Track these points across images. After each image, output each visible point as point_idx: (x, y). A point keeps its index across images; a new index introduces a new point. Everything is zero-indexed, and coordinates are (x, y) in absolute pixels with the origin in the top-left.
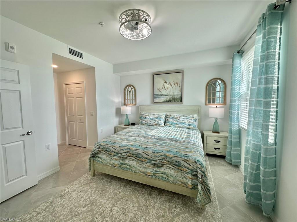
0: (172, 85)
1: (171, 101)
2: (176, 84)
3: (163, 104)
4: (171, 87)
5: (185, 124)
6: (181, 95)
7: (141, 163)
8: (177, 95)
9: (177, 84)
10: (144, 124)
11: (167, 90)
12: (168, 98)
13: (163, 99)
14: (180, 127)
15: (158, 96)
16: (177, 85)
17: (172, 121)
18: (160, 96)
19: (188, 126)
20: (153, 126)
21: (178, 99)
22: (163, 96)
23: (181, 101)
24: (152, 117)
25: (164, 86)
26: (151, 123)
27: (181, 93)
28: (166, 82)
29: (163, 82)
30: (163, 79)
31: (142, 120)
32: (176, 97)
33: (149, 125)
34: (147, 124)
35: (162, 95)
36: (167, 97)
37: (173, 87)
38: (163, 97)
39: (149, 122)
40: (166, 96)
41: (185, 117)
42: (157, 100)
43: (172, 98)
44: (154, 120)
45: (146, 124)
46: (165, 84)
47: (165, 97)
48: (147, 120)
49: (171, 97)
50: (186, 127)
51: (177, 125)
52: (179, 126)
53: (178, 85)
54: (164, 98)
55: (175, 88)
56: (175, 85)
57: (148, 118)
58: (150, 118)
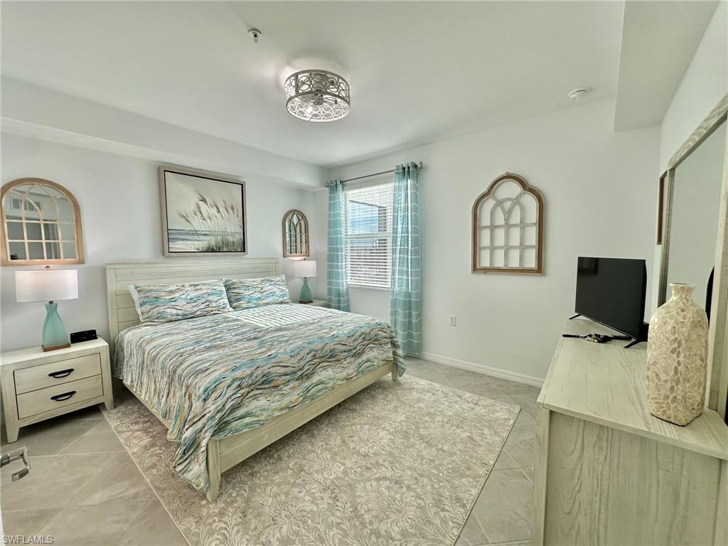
0: (221, 210)
1: (219, 249)
2: (229, 209)
3: (197, 256)
4: (218, 215)
5: (276, 296)
6: (242, 236)
7: (276, 393)
8: (233, 234)
9: (233, 209)
10: (174, 318)
11: (208, 220)
12: (212, 241)
13: (196, 242)
14: (267, 304)
15: (180, 234)
16: (231, 211)
17: (249, 293)
18: (188, 234)
19: (281, 299)
20: (204, 316)
21: (236, 244)
22: (198, 235)
23: (244, 250)
24: (193, 295)
25: (199, 208)
26: (195, 309)
27: (242, 231)
28: (204, 200)
29: (195, 198)
30: (196, 191)
31: (161, 309)
32: (231, 239)
33: (190, 316)
34: (184, 315)
35: (196, 233)
36: (208, 238)
37: (223, 214)
38: (197, 237)
39: (189, 308)
40: (205, 235)
41: (271, 281)
42: (177, 246)
43: (223, 242)
44: (204, 300)
45: (180, 317)
46: (201, 203)
47: (204, 238)
48: (181, 303)
49: (219, 238)
50: (278, 301)
51: (263, 301)
52: (265, 301)
53: (233, 212)
54: (200, 241)
55: (229, 219)
56: (226, 210)
57: (183, 297)
58: (189, 297)
